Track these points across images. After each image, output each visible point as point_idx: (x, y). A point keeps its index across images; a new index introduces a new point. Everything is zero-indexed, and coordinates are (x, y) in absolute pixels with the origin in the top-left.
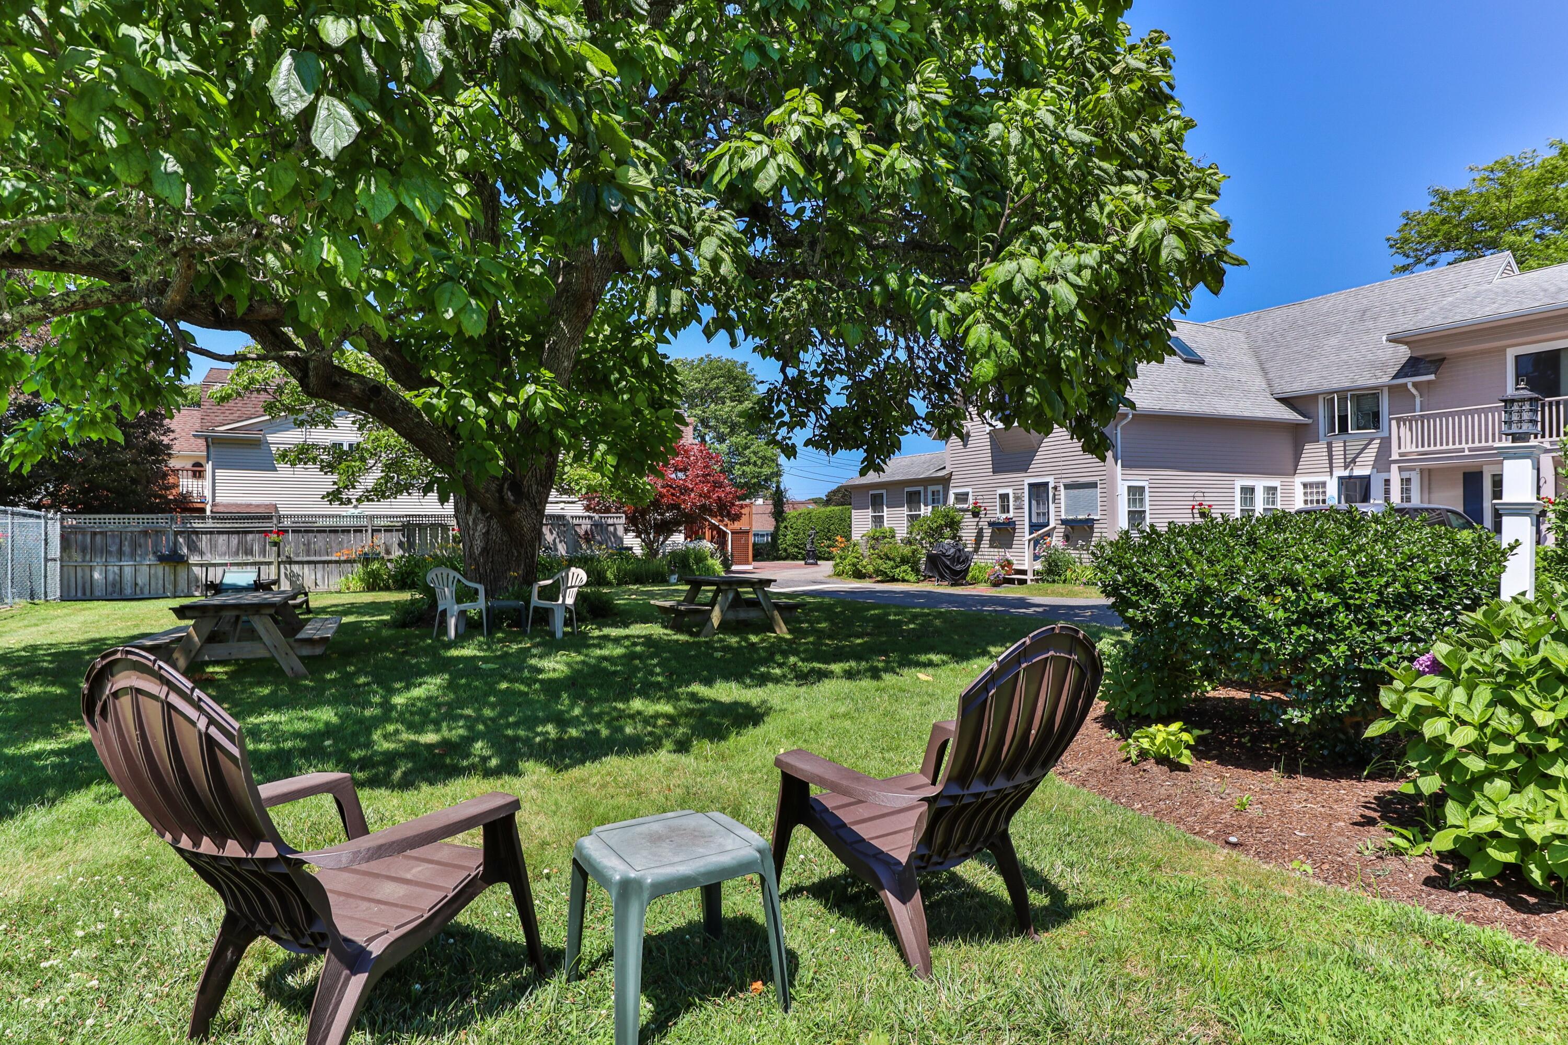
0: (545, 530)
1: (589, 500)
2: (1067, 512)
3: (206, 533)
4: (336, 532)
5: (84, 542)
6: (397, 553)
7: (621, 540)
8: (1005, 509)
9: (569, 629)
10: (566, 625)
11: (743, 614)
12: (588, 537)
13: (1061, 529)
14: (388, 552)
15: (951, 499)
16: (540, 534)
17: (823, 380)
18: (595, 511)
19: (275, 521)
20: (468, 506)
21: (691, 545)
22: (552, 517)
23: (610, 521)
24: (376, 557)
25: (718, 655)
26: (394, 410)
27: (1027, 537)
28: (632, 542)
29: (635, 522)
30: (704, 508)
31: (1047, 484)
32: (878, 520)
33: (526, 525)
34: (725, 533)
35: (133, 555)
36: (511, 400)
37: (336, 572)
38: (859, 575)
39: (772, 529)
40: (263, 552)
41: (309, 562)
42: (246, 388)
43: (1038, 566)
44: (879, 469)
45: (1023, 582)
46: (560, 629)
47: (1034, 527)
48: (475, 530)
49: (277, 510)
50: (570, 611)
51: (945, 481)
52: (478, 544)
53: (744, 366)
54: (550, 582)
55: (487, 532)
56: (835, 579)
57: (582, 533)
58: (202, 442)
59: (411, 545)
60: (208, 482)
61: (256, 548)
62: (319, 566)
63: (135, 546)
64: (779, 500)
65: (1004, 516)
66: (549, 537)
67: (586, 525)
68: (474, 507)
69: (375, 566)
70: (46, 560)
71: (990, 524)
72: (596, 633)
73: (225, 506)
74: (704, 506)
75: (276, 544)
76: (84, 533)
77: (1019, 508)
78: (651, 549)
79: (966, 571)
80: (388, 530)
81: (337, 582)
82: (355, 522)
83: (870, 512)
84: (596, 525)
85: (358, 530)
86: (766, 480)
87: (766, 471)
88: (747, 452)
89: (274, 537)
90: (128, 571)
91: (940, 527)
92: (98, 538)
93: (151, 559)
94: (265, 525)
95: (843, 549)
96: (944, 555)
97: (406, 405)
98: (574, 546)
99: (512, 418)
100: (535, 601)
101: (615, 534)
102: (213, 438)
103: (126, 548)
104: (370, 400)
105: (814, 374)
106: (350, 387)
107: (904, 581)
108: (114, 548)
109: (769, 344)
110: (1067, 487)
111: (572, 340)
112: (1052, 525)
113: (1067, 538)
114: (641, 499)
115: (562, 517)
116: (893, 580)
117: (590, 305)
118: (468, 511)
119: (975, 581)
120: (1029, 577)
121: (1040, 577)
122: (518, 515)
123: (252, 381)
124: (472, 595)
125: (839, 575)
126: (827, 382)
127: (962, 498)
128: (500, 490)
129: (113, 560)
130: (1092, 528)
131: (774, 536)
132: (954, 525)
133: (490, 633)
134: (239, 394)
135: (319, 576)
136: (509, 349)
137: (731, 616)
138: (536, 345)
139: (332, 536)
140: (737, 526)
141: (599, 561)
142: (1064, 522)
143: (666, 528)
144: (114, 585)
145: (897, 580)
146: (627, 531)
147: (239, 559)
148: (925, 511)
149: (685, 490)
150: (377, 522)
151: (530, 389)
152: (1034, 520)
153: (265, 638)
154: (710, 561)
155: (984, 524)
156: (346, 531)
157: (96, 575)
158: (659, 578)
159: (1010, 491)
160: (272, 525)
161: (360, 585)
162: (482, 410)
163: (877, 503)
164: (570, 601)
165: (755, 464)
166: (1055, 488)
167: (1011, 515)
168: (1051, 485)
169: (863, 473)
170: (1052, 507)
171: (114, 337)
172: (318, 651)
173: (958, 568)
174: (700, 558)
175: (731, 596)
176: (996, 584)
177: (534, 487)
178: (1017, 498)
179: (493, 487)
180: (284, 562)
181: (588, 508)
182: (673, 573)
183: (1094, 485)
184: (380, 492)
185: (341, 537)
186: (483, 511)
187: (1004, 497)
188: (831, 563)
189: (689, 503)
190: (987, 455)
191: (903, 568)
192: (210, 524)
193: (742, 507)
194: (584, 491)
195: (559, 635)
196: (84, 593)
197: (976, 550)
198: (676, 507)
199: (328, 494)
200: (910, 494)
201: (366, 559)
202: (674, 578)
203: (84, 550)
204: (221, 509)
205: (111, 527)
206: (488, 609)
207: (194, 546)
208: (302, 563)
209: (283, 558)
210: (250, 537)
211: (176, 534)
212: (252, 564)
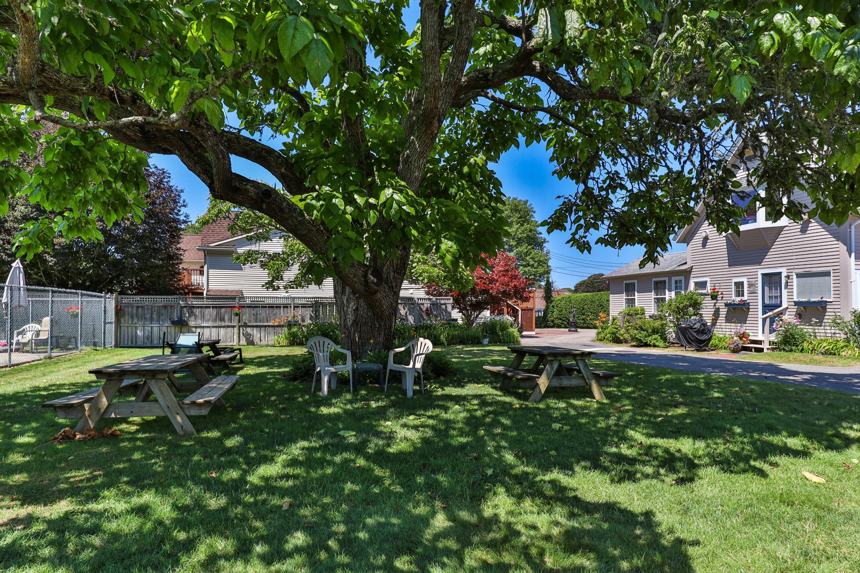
0: (400, 307)
1: (429, 287)
2: (799, 294)
3: (198, 307)
4: (273, 307)
5: (132, 312)
6: (308, 321)
7: (450, 314)
8: (740, 292)
9: (417, 388)
10: (415, 383)
11: (566, 382)
12: (428, 312)
13: (794, 309)
14: (303, 321)
15: (692, 286)
16: (396, 310)
17: (608, 194)
18: (432, 295)
19: (237, 300)
20: (343, 288)
21: (497, 318)
22: (404, 298)
23: (443, 302)
24: (296, 324)
25: (556, 426)
26: (282, 210)
27: (761, 316)
28: (456, 314)
29: (458, 302)
30: (504, 293)
31: (780, 274)
32: (631, 302)
33: (385, 304)
34: (517, 310)
35: (158, 320)
36: (372, 200)
37: (272, 333)
38: (617, 341)
39: (544, 307)
40: (230, 320)
41: (257, 326)
42: (217, 216)
43: (773, 338)
44: (655, 261)
45: (761, 350)
46: (410, 387)
47: (766, 308)
48: (348, 307)
49: (242, 294)
50: (418, 372)
51: (687, 273)
52: (350, 318)
53: (526, 202)
54: (402, 349)
55: (357, 309)
56: (598, 343)
57: (424, 309)
58: (202, 254)
59: (317, 317)
60: (205, 277)
61: (226, 318)
62: (263, 329)
63: (159, 315)
64: (548, 289)
65: (739, 299)
66: (403, 312)
67: (427, 305)
68: (348, 289)
69: (295, 329)
70: (105, 323)
71: (726, 305)
72: (440, 392)
73: (214, 291)
74: (504, 292)
75: (237, 314)
76: (132, 307)
77: (753, 292)
78: (469, 321)
79: (710, 339)
80: (304, 306)
81: (272, 339)
82: (285, 302)
83: (624, 296)
84: (433, 304)
85: (286, 307)
86: (540, 277)
87: (541, 270)
88: (528, 258)
89: (236, 310)
90: (156, 330)
91: (686, 307)
92: (140, 310)
93: (168, 323)
94: (230, 303)
95: (603, 322)
96: (691, 328)
97: (292, 207)
98: (419, 317)
99: (373, 216)
100: (391, 365)
101: (446, 310)
102: (208, 250)
103: (155, 316)
104: (263, 202)
105: (601, 189)
106: (247, 190)
107: (655, 346)
108: (148, 316)
109: (565, 167)
110: (798, 276)
111: (422, 154)
112: (785, 305)
113: (799, 315)
114: (464, 287)
115: (410, 299)
116: (646, 345)
117: (436, 124)
118: (343, 293)
119: (715, 348)
120: (765, 346)
121: (775, 347)
122: (379, 295)
123: (220, 211)
124: (343, 358)
125: (601, 340)
126: (611, 196)
127: (702, 285)
128: (365, 276)
129: (147, 323)
130: (824, 309)
131: (546, 312)
132: (696, 305)
133: (356, 391)
134: (213, 220)
135: (262, 335)
136: (372, 165)
137: (556, 383)
138: (393, 163)
139: (270, 309)
140: (525, 305)
141: (435, 328)
142: (796, 303)
143: (479, 307)
144: (148, 338)
145: (649, 346)
146: (453, 308)
147: (217, 324)
148: (669, 295)
149: (492, 281)
150: (297, 301)
151: (388, 192)
152: (767, 302)
153: (160, 400)
154: (511, 330)
155: (721, 304)
156: (278, 307)
157: (139, 333)
158: (476, 341)
159: (745, 280)
160: (236, 303)
161: (285, 342)
162: (349, 209)
163: (630, 289)
164: (418, 365)
165: (532, 266)
166: (788, 277)
167: (745, 298)
168: (784, 275)
169: (642, 264)
170: (784, 292)
171: (86, 160)
172: (205, 412)
173: (704, 337)
174: (504, 327)
175: (556, 366)
176: (735, 351)
177: (392, 274)
178: (750, 285)
179: (360, 273)
180: (242, 326)
181: (428, 293)
182: (485, 337)
183: (827, 274)
184: (297, 283)
185: (276, 310)
186: (354, 293)
187: (739, 285)
188: (595, 331)
189: (495, 289)
190: (724, 253)
191: (654, 337)
192: (205, 302)
193: (530, 292)
194: (426, 281)
195: (410, 394)
196: (132, 343)
197: (714, 324)
198: (485, 291)
199: (266, 284)
200: (627, 285)
201: (290, 325)
202: (486, 341)
203: (132, 317)
204: (211, 293)
205: (147, 303)
206: (354, 370)
207: (191, 314)
208: (253, 327)
209: (242, 323)
210: (223, 310)
211: (182, 308)
212: (224, 327)
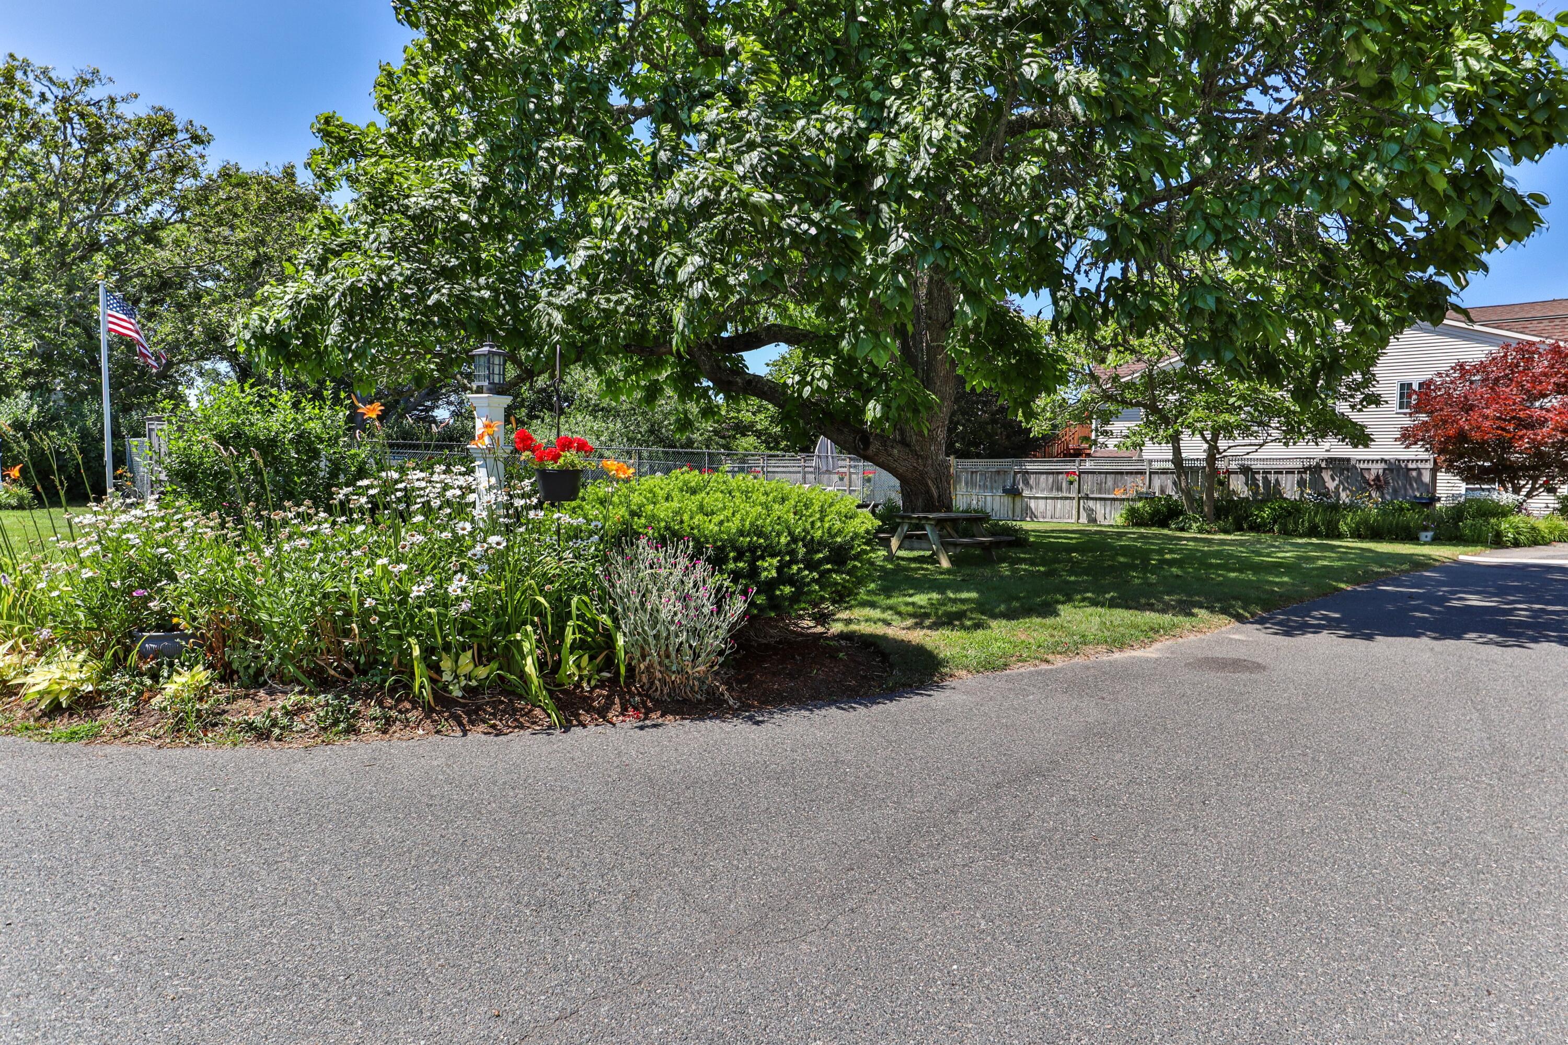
3: (1034, 474)
4: (1121, 473)
5: (967, 478)
7: (1428, 487)
12: (1379, 483)
19: (1077, 464)
22: (1333, 460)
23: (1412, 465)
35: (990, 489)
37: (1119, 509)
40: (1069, 490)
41: (1101, 499)
57: (1371, 478)
61: (1064, 487)
62: (1108, 502)
63: (993, 482)
66: (1329, 484)
67: (1377, 470)
75: (1077, 483)
76: (967, 472)
80: (1163, 472)
84: (1389, 469)
85: (1139, 472)
89: (1072, 477)
92: (975, 476)
93: (1000, 493)
94: (1069, 467)
101: (1418, 480)
103: (988, 483)
108: (982, 483)
129: (981, 491)
135: (1108, 510)
139: (1119, 476)
147: (1054, 495)
150: (1154, 465)
156: (1129, 473)
160: (1076, 468)
180: (1083, 498)
185: (1126, 478)
202: (1425, 536)
203: (967, 484)
207: (1026, 483)
208: (1096, 499)
209: (1082, 495)
210: (1060, 477)
211: (1016, 473)
212: (1061, 498)
